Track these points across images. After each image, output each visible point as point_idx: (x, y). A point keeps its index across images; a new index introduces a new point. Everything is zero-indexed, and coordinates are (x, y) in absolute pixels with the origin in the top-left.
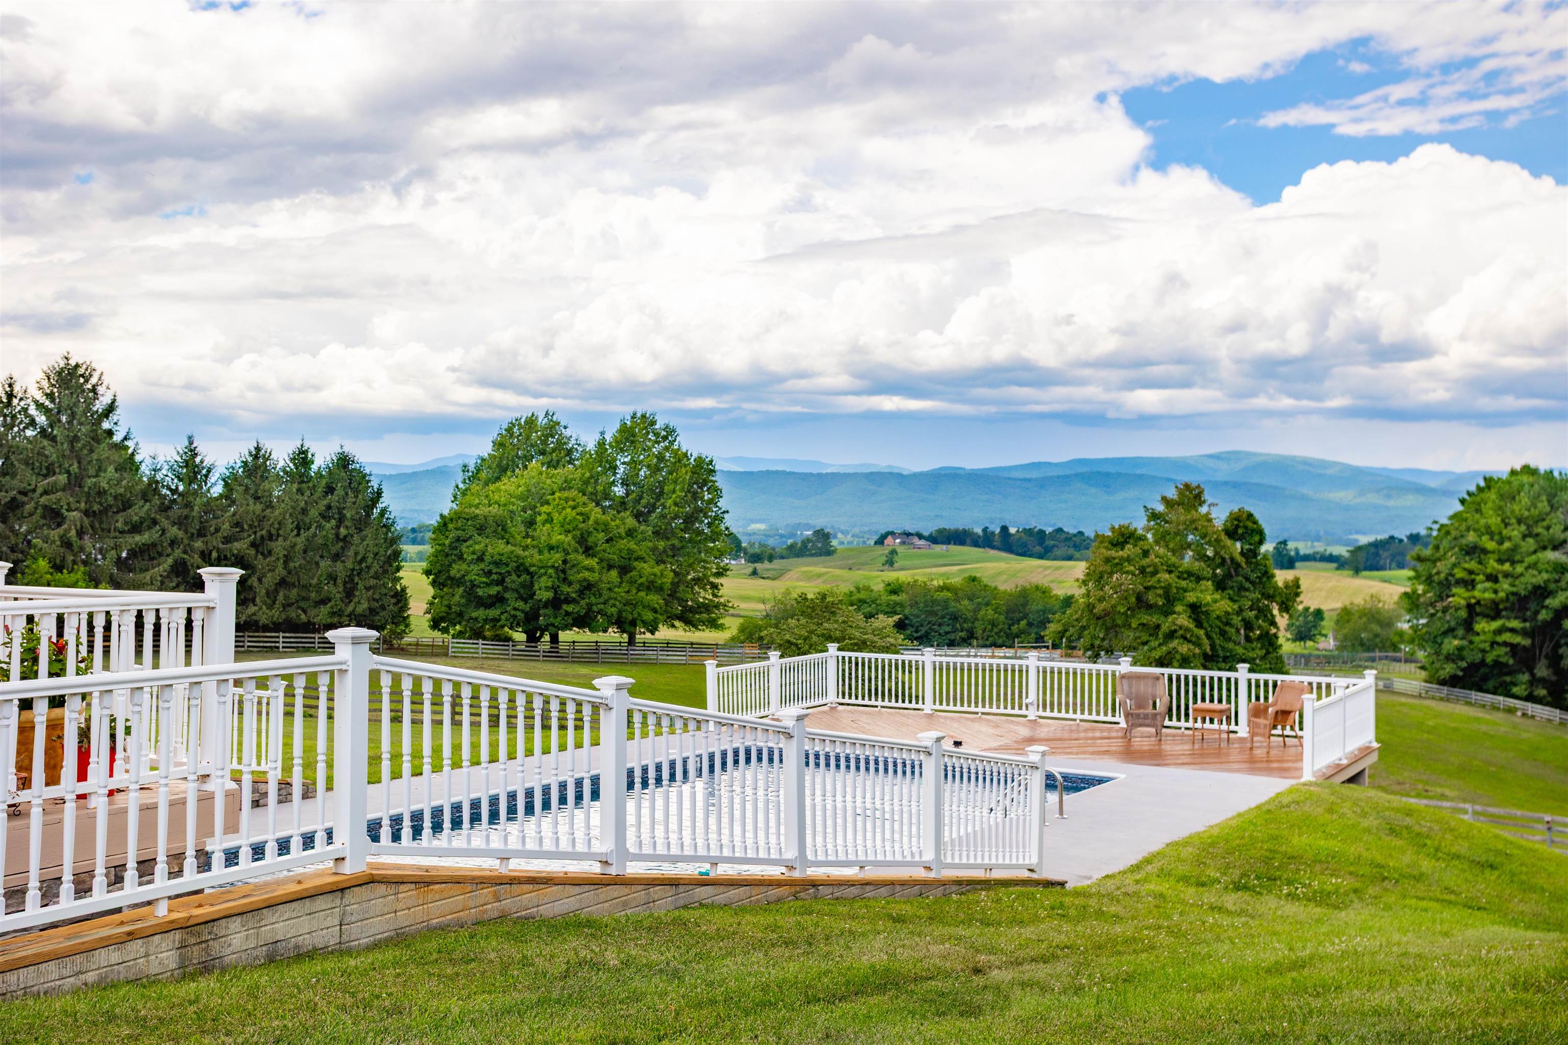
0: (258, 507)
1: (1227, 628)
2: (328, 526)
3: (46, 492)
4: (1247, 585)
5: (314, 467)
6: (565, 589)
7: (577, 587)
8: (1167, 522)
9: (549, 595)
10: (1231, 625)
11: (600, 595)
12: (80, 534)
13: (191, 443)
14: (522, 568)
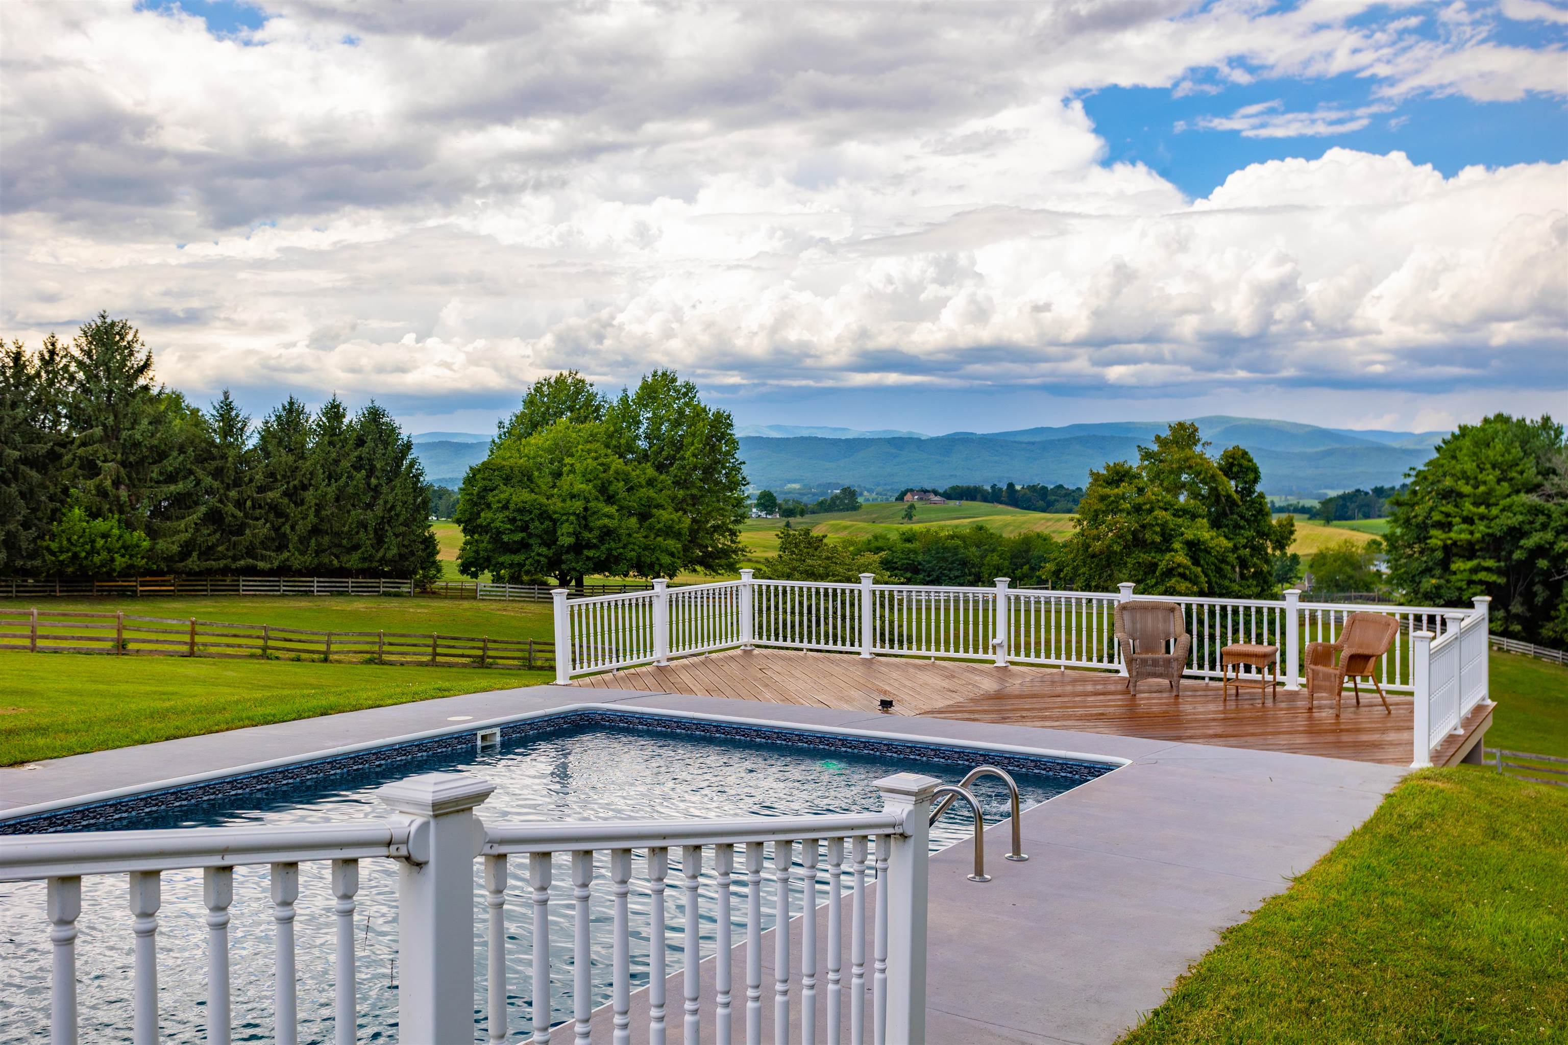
0: (291, 458)
1: (1223, 566)
2: (359, 475)
3: (84, 444)
4: (1242, 523)
5: (346, 421)
6: (586, 535)
7: (597, 533)
8: (1161, 461)
9: (572, 540)
10: (1227, 563)
11: (620, 540)
12: (116, 484)
13: (227, 398)
14: (544, 515)
